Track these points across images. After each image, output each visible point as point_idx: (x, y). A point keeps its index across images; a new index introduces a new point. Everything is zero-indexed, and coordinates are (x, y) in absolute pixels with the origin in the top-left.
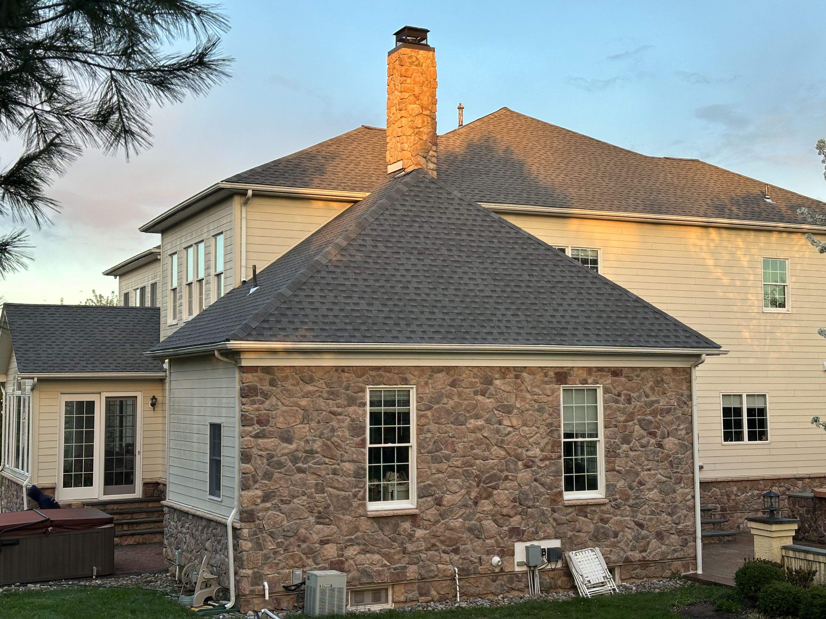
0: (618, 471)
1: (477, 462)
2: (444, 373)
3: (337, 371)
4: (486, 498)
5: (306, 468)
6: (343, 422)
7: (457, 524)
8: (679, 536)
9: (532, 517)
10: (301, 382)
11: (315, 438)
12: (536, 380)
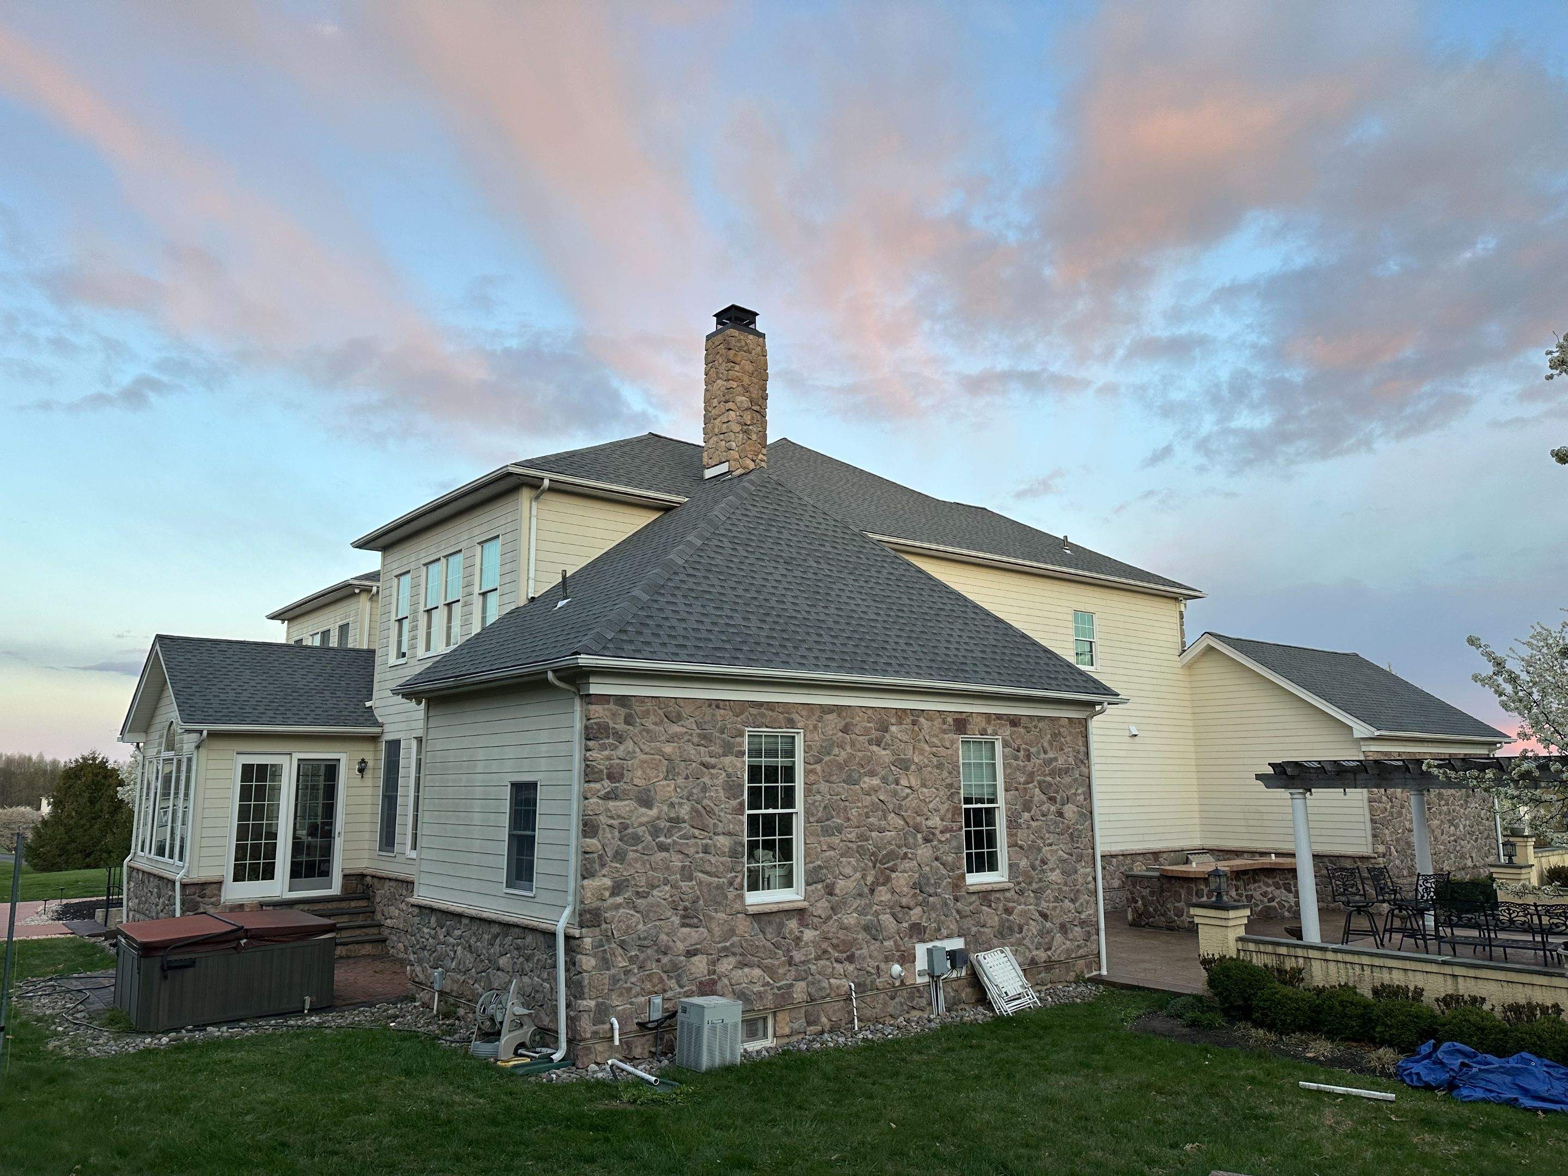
0: (1021, 847)
1: (874, 834)
2: (835, 714)
3: (710, 706)
4: (884, 884)
5: (669, 844)
6: (717, 778)
7: (852, 921)
8: (1082, 928)
9: (934, 908)
10: (666, 720)
11: (681, 801)
12: (934, 728)
